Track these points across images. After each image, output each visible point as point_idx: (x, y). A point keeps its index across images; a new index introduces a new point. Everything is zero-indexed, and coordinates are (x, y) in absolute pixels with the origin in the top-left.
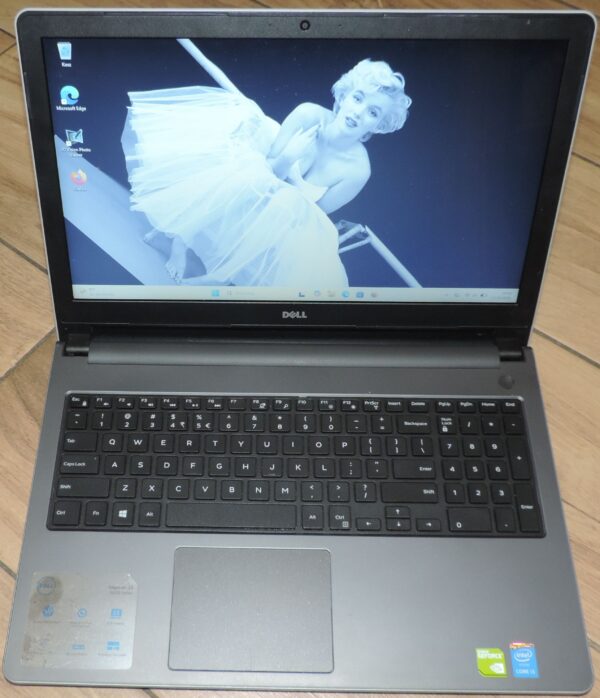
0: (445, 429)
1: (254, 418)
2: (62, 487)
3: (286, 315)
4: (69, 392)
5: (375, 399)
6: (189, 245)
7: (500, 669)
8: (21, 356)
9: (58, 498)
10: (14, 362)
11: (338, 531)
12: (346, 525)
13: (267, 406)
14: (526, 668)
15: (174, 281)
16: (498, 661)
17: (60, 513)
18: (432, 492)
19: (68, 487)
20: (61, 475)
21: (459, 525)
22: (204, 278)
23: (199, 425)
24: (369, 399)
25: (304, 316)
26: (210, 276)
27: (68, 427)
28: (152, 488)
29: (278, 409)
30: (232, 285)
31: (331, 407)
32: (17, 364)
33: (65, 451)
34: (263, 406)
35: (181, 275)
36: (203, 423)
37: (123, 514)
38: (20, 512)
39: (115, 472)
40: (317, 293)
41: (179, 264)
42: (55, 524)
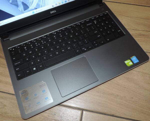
0: (96, 23)
1: (55, 37)
2: (17, 69)
3: (51, 12)
4: (9, 48)
5: (79, 23)
6: (22, 1)
7: (131, 63)
9: (17, 72)
11: (84, 51)
12: (85, 49)
14: (135, 61)
16: (130, 62)
17: (19, 75)
18: (99, 36)
19: (18, 69)
20: (15, 67)
21: (108, 40)
23: (43, 43)
24: (77, 23)
25: (55, 11)
26: (30, 8)
27: (12, 56)
28: (39, 60)
29: (59, 33)
30: (36, 9)
31: (70, 28)
33: (14, 62)
34: (55, 33)
35: (23, 10)
36: (44, 42)
37: (35, 69)
38: (9, 80)
39: (28, 61)
40: (56, 4)
41: (21, 7)
42: (19, 78)
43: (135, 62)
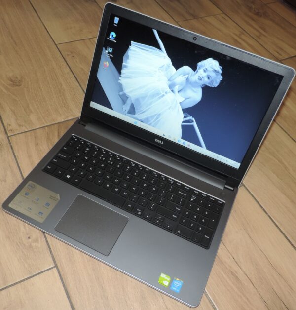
0: (192, 200)
1: (128, 168)
2: (54, 160)
3: (157, 140)
4: (73, 134)
5: (173, 180)
6: (133, 102)
7: (166, 284)
8: (66, 120)
9: (51, 163)
10: (63, 120)
11: (136, 214)
12: (139, 213)
13: (135, 166)
14: (175, 287)
15: (124, 113)
16: (168, 281)
17: (49, 167)
18: (176, 217)
19: (56, 161)
20: (57, 157)
21: (179, 231)
22: (134, 116)
23: (109, 162)
24: (171, 179)
25: (162, 143)
26: (136, 116)
27: (67, 145)
28: (82, 173)
29: (138, 169)
30: (142, 122)
31: (156, 175)
32: (64, 122)
33: (62, 151)
34: (133, 165)
35: (127, 112)
36: (111, 162)
37: (68, 176)
38: (37, 161)
39: (73, 163)
40: (170, 136)
41: (127, 107)
42: (46, 170)
43: (173, 288)
